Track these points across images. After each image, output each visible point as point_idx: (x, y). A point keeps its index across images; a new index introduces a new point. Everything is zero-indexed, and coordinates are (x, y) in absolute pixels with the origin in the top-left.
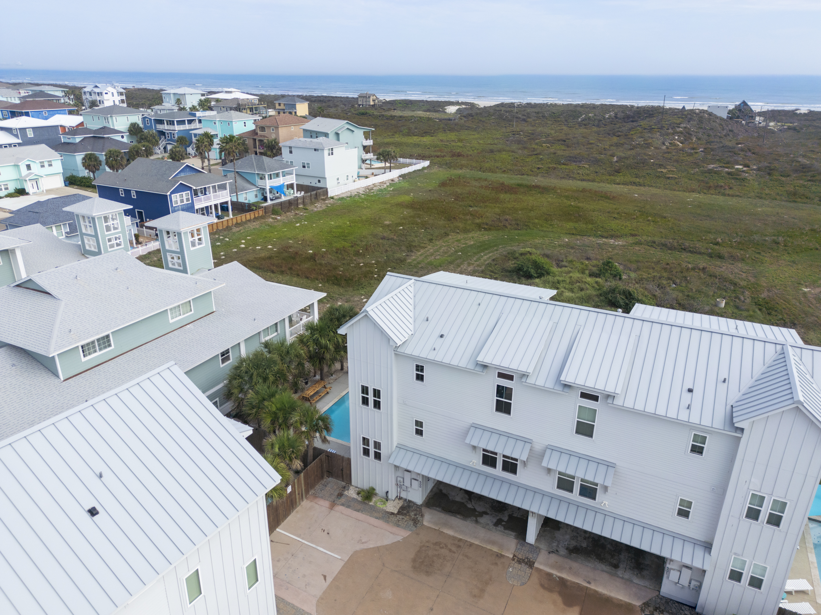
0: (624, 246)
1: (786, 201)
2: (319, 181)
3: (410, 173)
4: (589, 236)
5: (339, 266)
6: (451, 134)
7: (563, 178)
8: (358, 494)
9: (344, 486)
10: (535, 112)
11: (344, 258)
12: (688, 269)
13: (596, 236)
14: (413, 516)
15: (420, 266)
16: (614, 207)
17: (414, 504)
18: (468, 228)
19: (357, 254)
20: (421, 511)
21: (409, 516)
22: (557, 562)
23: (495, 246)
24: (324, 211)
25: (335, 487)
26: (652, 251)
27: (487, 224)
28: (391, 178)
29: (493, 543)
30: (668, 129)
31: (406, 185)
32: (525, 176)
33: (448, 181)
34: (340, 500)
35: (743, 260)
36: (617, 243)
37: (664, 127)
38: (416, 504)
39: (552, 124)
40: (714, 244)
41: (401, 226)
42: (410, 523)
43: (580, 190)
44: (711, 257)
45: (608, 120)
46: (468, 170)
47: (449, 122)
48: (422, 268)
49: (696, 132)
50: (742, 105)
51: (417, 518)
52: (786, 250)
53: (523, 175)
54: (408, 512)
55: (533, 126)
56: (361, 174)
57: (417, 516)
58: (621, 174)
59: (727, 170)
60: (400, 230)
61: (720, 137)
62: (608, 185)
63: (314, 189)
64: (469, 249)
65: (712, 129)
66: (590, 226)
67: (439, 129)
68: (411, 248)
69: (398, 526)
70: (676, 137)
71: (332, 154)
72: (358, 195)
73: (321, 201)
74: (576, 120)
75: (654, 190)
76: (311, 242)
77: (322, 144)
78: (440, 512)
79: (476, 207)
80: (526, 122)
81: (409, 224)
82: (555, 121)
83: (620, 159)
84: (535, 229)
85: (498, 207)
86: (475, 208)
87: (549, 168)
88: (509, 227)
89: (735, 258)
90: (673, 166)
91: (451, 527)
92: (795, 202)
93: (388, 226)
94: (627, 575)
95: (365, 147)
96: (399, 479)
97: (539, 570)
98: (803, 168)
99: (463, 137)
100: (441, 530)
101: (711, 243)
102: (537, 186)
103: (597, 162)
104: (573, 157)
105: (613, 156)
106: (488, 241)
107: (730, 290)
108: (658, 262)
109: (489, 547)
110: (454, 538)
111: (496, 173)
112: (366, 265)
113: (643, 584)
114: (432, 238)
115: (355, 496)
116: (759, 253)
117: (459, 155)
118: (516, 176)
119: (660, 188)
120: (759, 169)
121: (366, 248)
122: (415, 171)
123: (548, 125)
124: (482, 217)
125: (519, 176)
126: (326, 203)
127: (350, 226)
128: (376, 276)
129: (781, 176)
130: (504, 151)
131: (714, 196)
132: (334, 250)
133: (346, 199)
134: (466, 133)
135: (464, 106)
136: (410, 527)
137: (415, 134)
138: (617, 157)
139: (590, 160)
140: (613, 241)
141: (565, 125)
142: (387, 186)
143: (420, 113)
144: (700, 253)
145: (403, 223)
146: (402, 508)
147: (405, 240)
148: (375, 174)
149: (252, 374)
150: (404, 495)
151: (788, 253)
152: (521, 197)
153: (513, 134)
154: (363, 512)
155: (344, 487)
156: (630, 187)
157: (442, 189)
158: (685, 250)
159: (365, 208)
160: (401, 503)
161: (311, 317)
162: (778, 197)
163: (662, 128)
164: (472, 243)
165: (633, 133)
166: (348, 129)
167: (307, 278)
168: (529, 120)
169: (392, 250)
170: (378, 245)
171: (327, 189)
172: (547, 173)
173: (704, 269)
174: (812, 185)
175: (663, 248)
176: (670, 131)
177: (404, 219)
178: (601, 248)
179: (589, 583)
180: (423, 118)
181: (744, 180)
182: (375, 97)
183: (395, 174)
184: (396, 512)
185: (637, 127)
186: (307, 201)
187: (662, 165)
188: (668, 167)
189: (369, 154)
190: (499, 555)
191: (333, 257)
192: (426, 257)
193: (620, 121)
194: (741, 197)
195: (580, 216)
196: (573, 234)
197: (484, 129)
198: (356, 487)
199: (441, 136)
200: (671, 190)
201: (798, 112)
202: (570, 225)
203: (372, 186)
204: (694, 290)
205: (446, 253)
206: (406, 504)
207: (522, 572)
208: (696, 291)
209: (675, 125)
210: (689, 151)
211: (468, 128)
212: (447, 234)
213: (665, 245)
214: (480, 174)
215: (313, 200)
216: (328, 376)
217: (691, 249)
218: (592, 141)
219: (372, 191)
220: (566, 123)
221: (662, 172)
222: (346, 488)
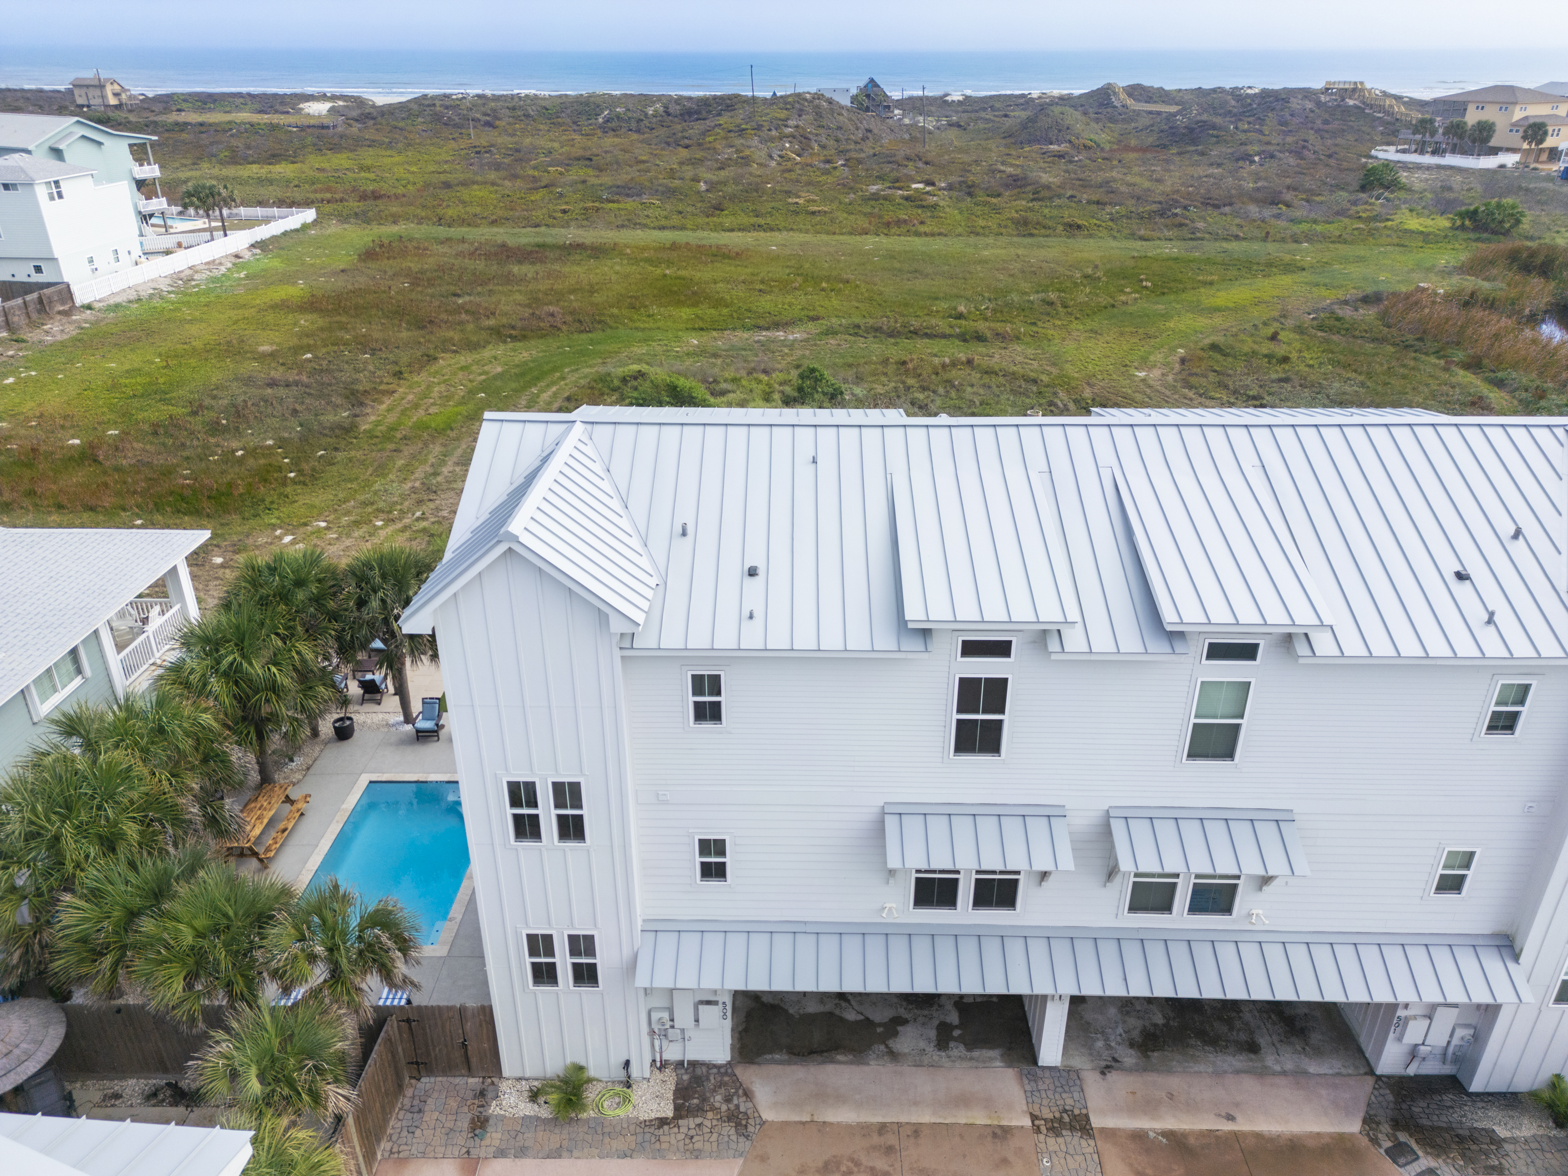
0: (807, 340)
1: (1018, 235)
2: (38, 269)
3: (274, 239)
4: (734, 329)
5: (178, 465)
6: (339, 156)
7: (623, 226)
8: (534, 1096)
9: (478, 1088)
10: (508, 108)
11: (183, 445)
12: (944, 366)
13: (745, 328)
14: (724, 1108)
15: (399, 435)
16: (749, 270)
17: (709, 1066)
18: (474, 339)
19: (215, 428)
20: (738, 1084)
21: (713, 1109)
22: (1134, 1093)
23: (554, 369)
24: (76, 341)
25: (453, 1104)
26: (861, 343)
27: (513, 328)
28: (233, 250)
29: (964, 1101)
30: (770, 130)
31: (274, 264)
32: (543, 229)
33: (377, 249)
34: (487, 1141)
35: (1018, 338)
36: (791, 337)
37: (762, 126)
38: (715, 1066)
39: (548, 130)
40: (956, 318)
41: (309, 352)
42: (724, 1132)
43: (668, 246)
44: (965, 341)
45: (654, 120)
46: (412, 225)
47: (324, 131)
48: (405, 438)
49: (817, 135)
50: (870, 85)
51: (737, 1106)
52: (1071, 314)
53: (537, 226)
54: (704, 1099)
55: (513, 135)
56: (148, 248)
57: (735, 1101)
58: (726, 212)
59: (901, 192)
60: (309, 360)
61: (856, 143)
62: (713, 235)
63: (26, 288)
64: (499, 383)
65: (839, 128)
66: (725, 311)
67: (304, 147)
68: (356, 399)
69: (697, 1155)
70: (787, 145)
71: (60, 196)
72: (158, 294)
73: (59, 317)
74: (593, 121)
75: (800, 237)
76: (65, 417)
77: (22, 170)
78: (789, 1063)
79: (470, 295)
80: (494, 127)
81: (325, 346)
82: (553, 123)
83: (712, 186)
84: (620, 326)
85: (519, 291)
86: (467, 298)
87: (585, 209)
88: (564, 328)
89: (1004, 337)
90: (808, 191)
91: (840, 1099)
92: (1031, 235)
93: (272, 355)
94: (1288, 1060)
95: (141, 184)
96: (655, 1016)
97: (1110, 1134)
98: (1015, 181)
99: (369, 162)
100: (820, 1118)
101: (950, 316)
102: (578, 245)
103: (670, 193)
104: (623, 187)
105: (696, 180)
106: (533, 361)
107: (1032, 392)
108: (885, 362)
109: (962, 1117)
110: (864, 1129)
111: (477, 226)
112: (252, 452)
113: (1331, 1072)
114: (397, 369)
115: (528, 1109)
116: (1034, 324)
117: (376, 196)
118: (524, 230)
119: (807, 232)
120: (950, 188)
121: (237, 412)
122: (285, 234)
123: (541, 133)
124: (493, 314)
125: (529, 229)
126: (75, 321)
127: (167, 366)
128: (292, 475)
129: (988, 196)
130: (474, 183)
131: (902, 238)
132: (146, 427)
133: (127, 308)
134: (371, 153)
135: (341, 103)
136: (733, 1145)
137: (251, 159)
138: (705, 182)
139: (657, 191)
140: (781, 333)
141: (574, 131)
142: (229, 269)
143: (244, 116)
144: (944, 336)
145: (309, 346)
146: (682, 1093)
147: (334, 381)
148: (184, 244)
149: (57, 838)
150: (673, 1053)
151: (1076, 318)
152: (557, 267)
153: (477, 153)
154: (576, 1153)
155: (482, 1094)
156: (755, 234)
157: (371, 264)
158: (916, 333)
159: (191, 322)
160: (670, 1080)
161: (176, 608)
162: (1003, 230)
163: (759, 128)
164: (499, 369)
165: (711, 139)
166: (83, 137)
167: (92, 509)
168: (497, 123)
169: (308, 409)
170: (266, 401)
171: (68, 286)
172: (587, 219)
173: (969, 362)
174: (1041, 206)
175: (878, 334)
176: (774, 133)
177: (307, 336)
178: (769, 350)
179: (1231, 1118)
180: (259, 124)
181: (935, 207)
182: (116, 87)
183: (239, 241)
184: (668, 1111)
185: (714, 128)
186: (16, 319)
187: (790, 192)
188: (803, 194)
189: (155, 200)
190: (999, 1132)
191: (148, 447)
192: (403, 412)
193: (676, 119)
194: (946, 236)
195: (695, 293)
196: (702, 329)
197: (409, 145)
198: (519, 1079)
199: (315, 161)
200: (828, 233)
201: (949, 98)
202: (685, 313)
203: (189, 272)
204: (978, 403)
205: (448, 398)
206: (686, 1077)
207: (1077, 1157)
208: (981, 404)
209: (780, 123)
210: (822, 165)
211: (372, 144)
212: (432, 359)
213: (878, 330)
214: (442, 232)
215: (34, 316)
216: (279, 766)
217: (928, 331)
218: (644, 158)
219: (193, 283)
220: (576, 128)
221: (797, 203)
222: (490, 1095)
